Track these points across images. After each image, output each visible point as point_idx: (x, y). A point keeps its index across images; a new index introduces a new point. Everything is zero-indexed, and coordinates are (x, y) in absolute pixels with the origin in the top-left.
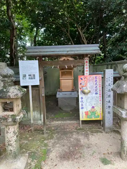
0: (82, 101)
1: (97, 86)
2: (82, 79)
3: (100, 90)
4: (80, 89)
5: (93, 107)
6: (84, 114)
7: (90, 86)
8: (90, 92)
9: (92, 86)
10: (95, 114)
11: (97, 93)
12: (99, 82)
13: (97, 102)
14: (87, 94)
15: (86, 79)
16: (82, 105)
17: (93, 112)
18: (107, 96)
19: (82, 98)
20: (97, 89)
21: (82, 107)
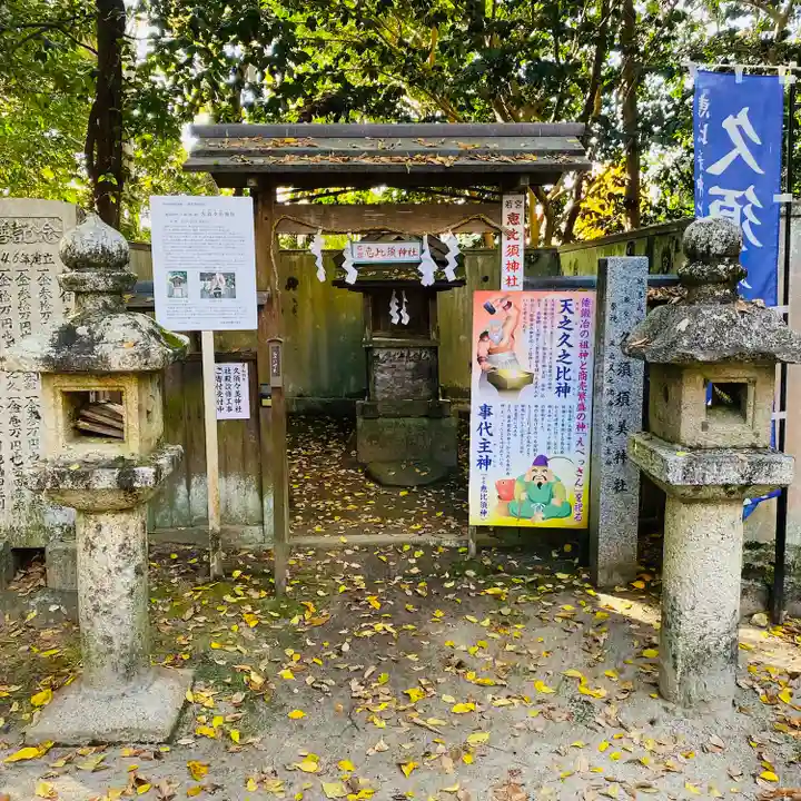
0: (487, 428)
1: (568, 350)
2: (492, 311)
3: (583, 375)
5: (542, 461)
6: (493, 494)
7: (534, 351)
8: (530, 379)
9: (541, 351)
11: (565, 390)
12: (582, 332)
13: (566, 436)
14: (516, 389)
15: (512, 311)
16: (485, 447)
17: (540, 485)
18: (614, 399)
19: (486, 411)
20: (568, 366)
21: (484, 455)
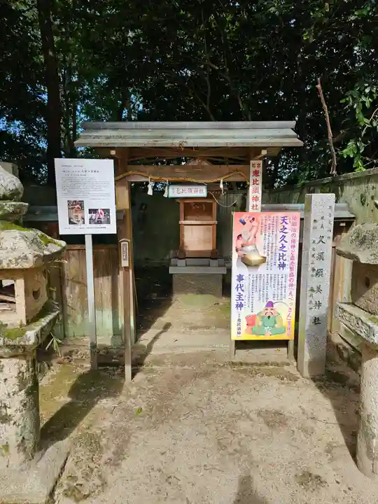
0: (241, 287)
1: (285, 244)
2: (244, 223)
3: (292, 258)
4: (237, 250)
5: (270, 304)
6: (244, 323)
7: (266, 245)
9: (270, 245)
10: (275, 323)
11: (283, 266)
12: (292, 234)
13: (283, 291)
15: (255, 223)
16: (240, 297)
17: (269, 317)
19: (240, 278)
20: (284, 253)
21: (239, 302)
